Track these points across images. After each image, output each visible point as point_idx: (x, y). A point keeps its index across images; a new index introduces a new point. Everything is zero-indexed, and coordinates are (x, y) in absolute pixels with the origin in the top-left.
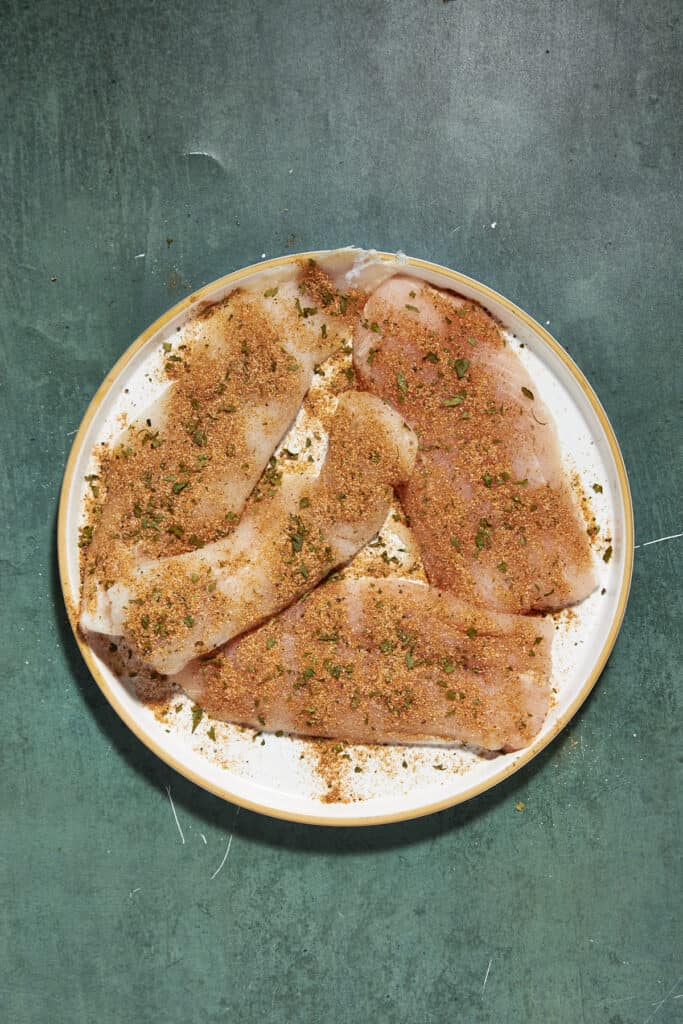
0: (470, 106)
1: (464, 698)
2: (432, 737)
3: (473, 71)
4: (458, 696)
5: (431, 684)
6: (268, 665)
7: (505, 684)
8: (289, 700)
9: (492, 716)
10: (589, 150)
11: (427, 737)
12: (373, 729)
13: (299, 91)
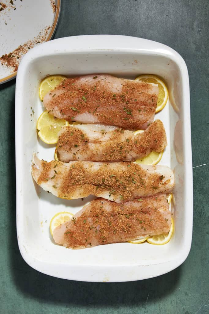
0: (143, 32)
1: (145, 222)
2: (139, 236)
3: (144, 21)
4: (143, 222)
5: (134, 220)
6: (86, 228)
7: (156, 214)
8: (96, 236)
9: (155, 225)
10: (179, 46)
11: (138, 237)
12: (121, 238)
13: (91, 27)
